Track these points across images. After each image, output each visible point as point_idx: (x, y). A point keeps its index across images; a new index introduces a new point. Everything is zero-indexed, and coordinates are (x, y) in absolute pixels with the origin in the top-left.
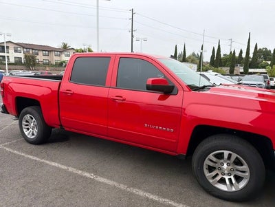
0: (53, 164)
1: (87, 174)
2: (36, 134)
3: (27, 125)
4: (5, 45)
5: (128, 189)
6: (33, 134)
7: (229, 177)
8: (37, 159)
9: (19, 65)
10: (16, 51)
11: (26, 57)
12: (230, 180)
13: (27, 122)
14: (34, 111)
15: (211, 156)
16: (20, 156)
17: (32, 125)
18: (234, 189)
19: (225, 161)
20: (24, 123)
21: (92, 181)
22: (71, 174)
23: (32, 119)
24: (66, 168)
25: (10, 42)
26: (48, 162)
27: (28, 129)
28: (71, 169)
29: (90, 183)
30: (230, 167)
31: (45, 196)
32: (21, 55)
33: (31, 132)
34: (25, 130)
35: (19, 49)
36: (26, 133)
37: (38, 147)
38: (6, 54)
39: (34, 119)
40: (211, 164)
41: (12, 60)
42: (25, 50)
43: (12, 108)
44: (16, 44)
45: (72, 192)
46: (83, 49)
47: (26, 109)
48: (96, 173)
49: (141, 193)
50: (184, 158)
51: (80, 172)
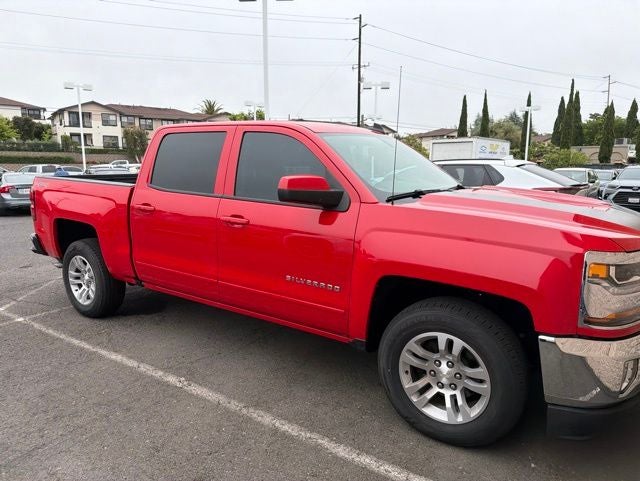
0: (114, 356)
1: (172, 379)
2: (92, 296)
3: (78, 278)
4: (80, 111)
5: (244, 411)
6: (88, 298)
7: (453, 392)
8: (87, 346)
9: (113, 152)
10: (106, 123)
11: (126, 134)
12: (454, 398)
13: (77, 271)
14: (88, 249)
15: (413, 345)
16: (55, 339)
17: (86, 277)
18: (460, 419)
19: (443, 357)
20: (72, 273)
21: (177, 393)
22: (141, 376)
23: (85, 264)
24: (135, 364)
25: (93, 103)
26: (104, 352)
27: (80, 286)
28: (143, 368)
29: (172, 396)
30: (453, 371)
31: (75, 414)
32: (117, 131)
33: (85, 292)
34: (73, 288)
35: (112, 118)
36: (76, 294)
37: (97, 322)
38: (81, 130)
39: (88, 266)
40: (416, 362)
41: (98, 143)
42: (125, 119)
43: (49, 242)
44: (106, 107)
45: (128, 410)
46: (246, 113)
47: (73, 244)
48: (191, 376)
49: (267, 419)
50: (363, 348)
51: (160, 373)
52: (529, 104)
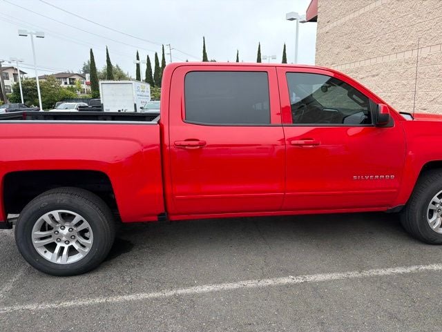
3: (47, 237)
20: (38, 234)
36: (48, 257)
52: (138, 59)
